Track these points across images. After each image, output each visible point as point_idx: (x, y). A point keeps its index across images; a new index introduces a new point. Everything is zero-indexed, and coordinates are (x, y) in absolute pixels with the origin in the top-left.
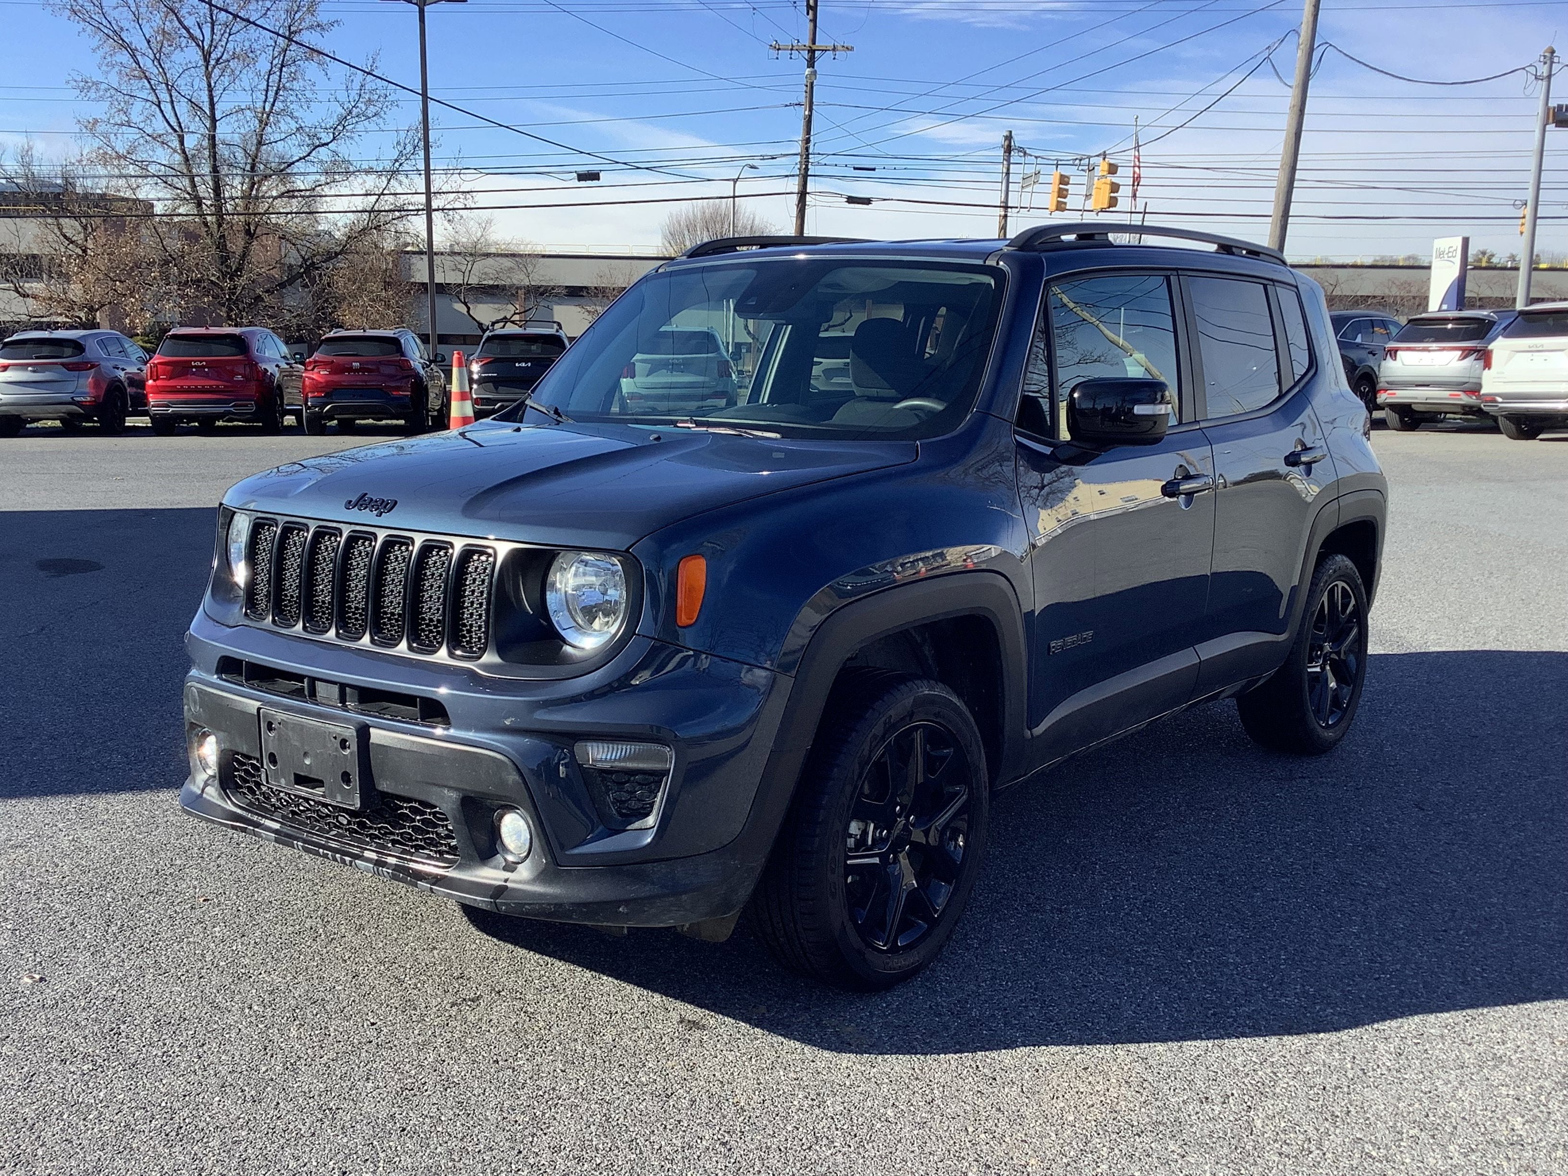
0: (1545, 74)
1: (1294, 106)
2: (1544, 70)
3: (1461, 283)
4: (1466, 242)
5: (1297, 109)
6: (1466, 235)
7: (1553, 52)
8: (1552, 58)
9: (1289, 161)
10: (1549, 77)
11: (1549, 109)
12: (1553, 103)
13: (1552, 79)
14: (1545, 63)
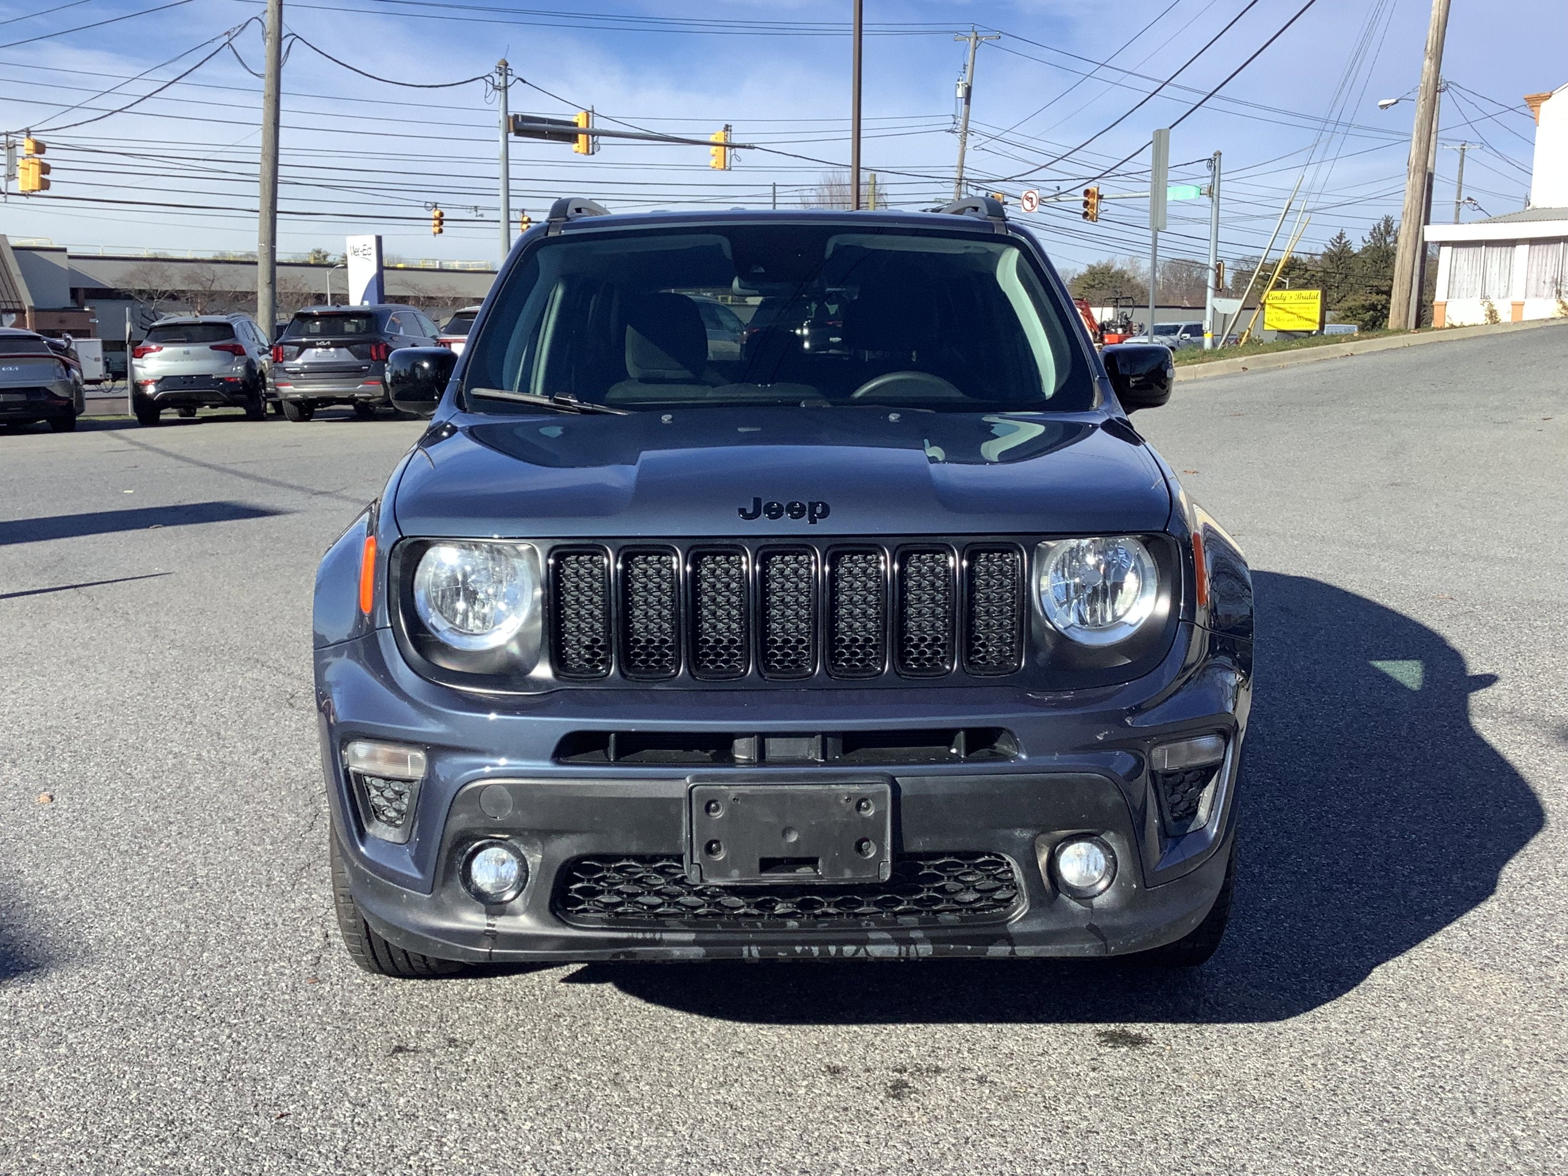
0: (502, 85)
1: (269, 95)
2: (499, 80)
3: (379, 280)
4: (379, 240)
5: (272, 99)
6: (379, 234)
7: (506, 65)
8: (506, 71)
9: (270, 151)
10: (506, 87)
11: (509, 117)
12: (511, 114)
13: (509, 90)
14: (501, 75)
